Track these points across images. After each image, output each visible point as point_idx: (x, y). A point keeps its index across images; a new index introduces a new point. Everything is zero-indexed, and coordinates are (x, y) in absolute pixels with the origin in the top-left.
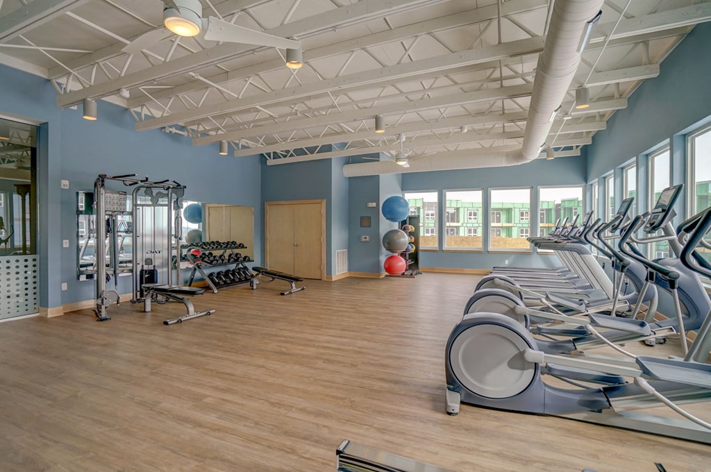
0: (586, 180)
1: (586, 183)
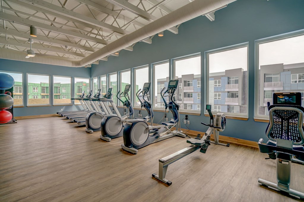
0: (91, 77)
1: (91, 78)
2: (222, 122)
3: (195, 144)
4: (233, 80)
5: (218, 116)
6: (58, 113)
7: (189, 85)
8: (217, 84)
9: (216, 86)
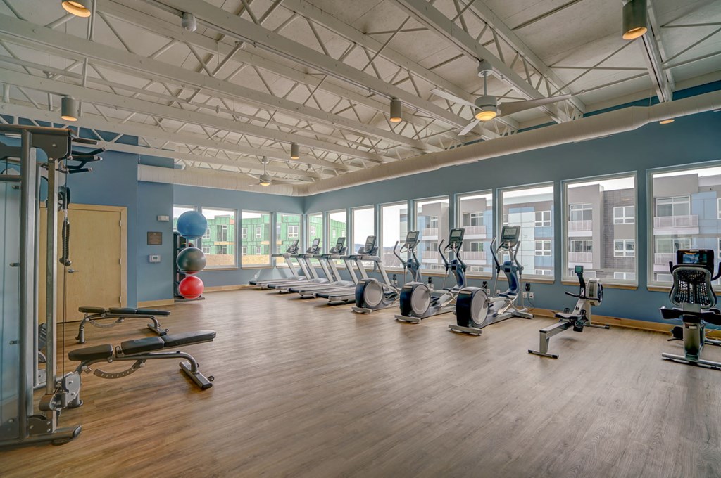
0: (304, 211)
1: (304, 213)
2: (599, 292)
3: (570, 318)
4: (578, 212)
5: (591, 282)
6: (251, 283)
7: (474, 223)
8: (543, 221)
9: (540, 224)
